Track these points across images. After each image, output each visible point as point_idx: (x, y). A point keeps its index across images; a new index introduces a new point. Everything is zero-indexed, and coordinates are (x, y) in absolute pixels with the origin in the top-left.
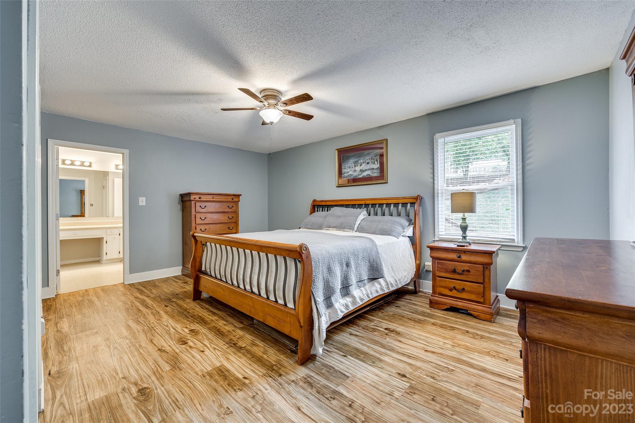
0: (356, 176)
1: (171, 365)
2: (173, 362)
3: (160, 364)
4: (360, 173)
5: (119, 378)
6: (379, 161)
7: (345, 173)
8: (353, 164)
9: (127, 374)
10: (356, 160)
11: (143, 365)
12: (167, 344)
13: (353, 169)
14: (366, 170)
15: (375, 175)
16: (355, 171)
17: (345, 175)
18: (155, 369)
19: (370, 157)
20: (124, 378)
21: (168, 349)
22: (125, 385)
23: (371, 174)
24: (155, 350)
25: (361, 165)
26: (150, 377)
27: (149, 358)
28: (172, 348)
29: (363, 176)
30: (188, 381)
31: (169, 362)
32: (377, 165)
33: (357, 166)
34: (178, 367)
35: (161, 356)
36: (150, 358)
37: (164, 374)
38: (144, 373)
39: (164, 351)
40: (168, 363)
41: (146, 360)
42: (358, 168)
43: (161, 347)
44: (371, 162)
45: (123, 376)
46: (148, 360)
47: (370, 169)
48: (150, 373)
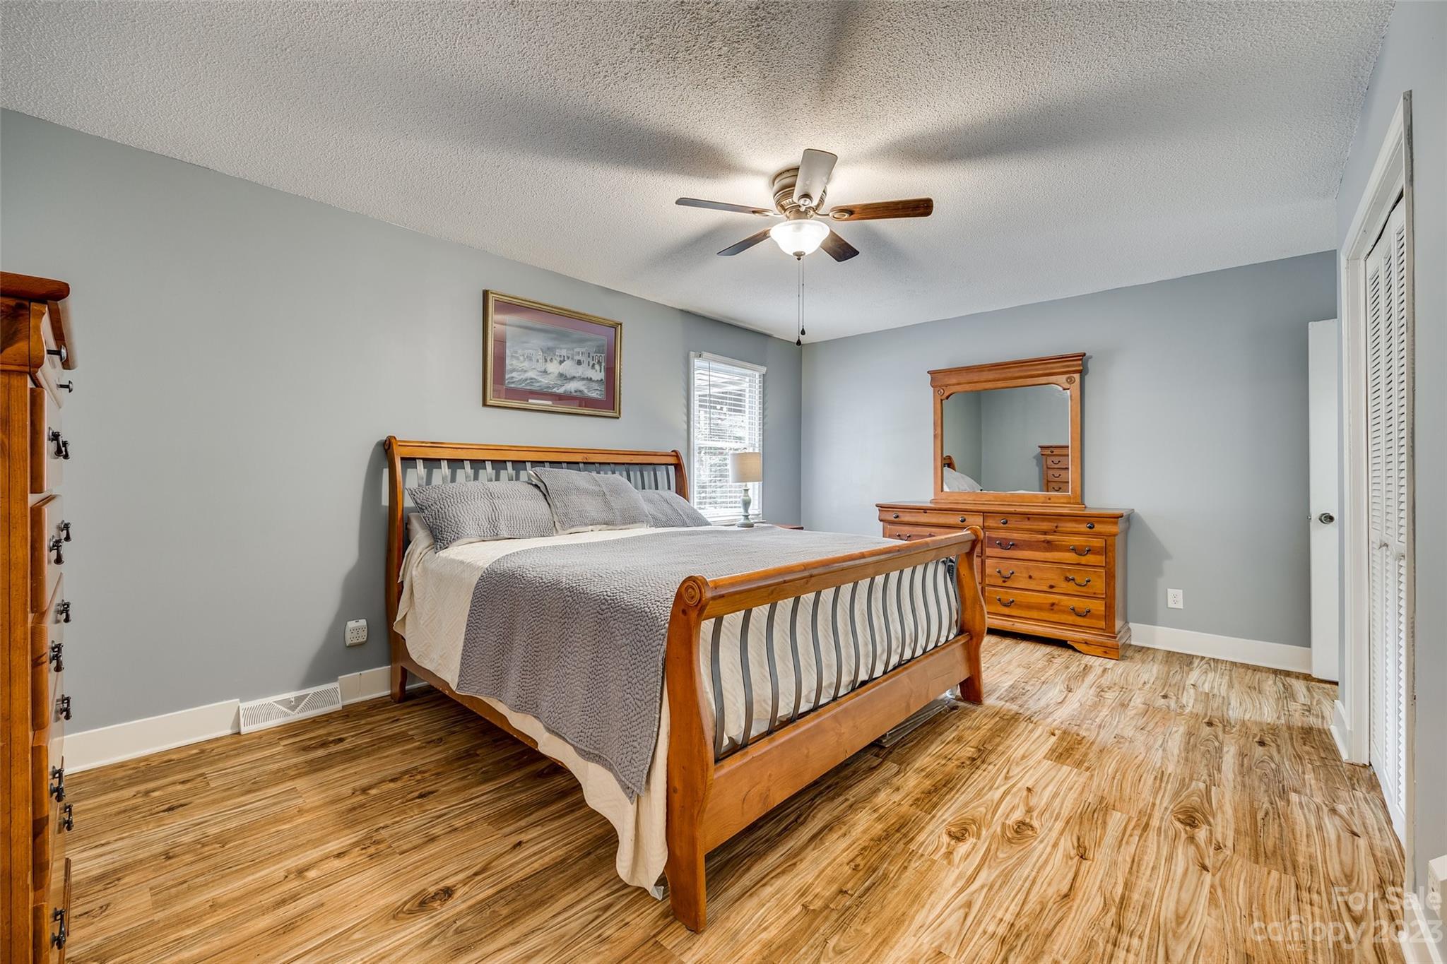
0: (549, 387)
1: (1105, 814)
2: (1096, 816)
3: (1119, 834)
4: (559, 382)
5: (1213, 875)
6: (603, 364)
7: (513, 370)
8: (541, 353)
9: (1194, 869)
10: (550, 344)
11: (1149, 859)
12: (1050, 854)
13: (540, 366)
14: (573, 378)
15: (594, 395)
16: (545, 372)
17: (514, 374)
18: (1136, 832)
19: (584, 350)
20: (1205, 868)
21: (1067, 844)
22: (1211, 853)
23: (586, 391)
24: (1090, 866)
25: (561, 362)
26: (1160, 828)
27: (1124, 860)
28: (1058, 839)
29: (565, 391)
30: (1116, 781)
31: (1099, 822)
32: (599, 374)
33: (551, 360)
34: (1101, 803)
35: (1098, 843)
36: (1120, 859)
37: (1134, 814)
38: (1161, 844)
39: (1079, 846)
40: (1105, 822)
41: (1133, 861)
42: (553, 368)
43: (1071, 858)
44: (586, 363)
45: (1205, 872)
46: (1129, 860)
47: (583, 379)
48: (1152, 836)
